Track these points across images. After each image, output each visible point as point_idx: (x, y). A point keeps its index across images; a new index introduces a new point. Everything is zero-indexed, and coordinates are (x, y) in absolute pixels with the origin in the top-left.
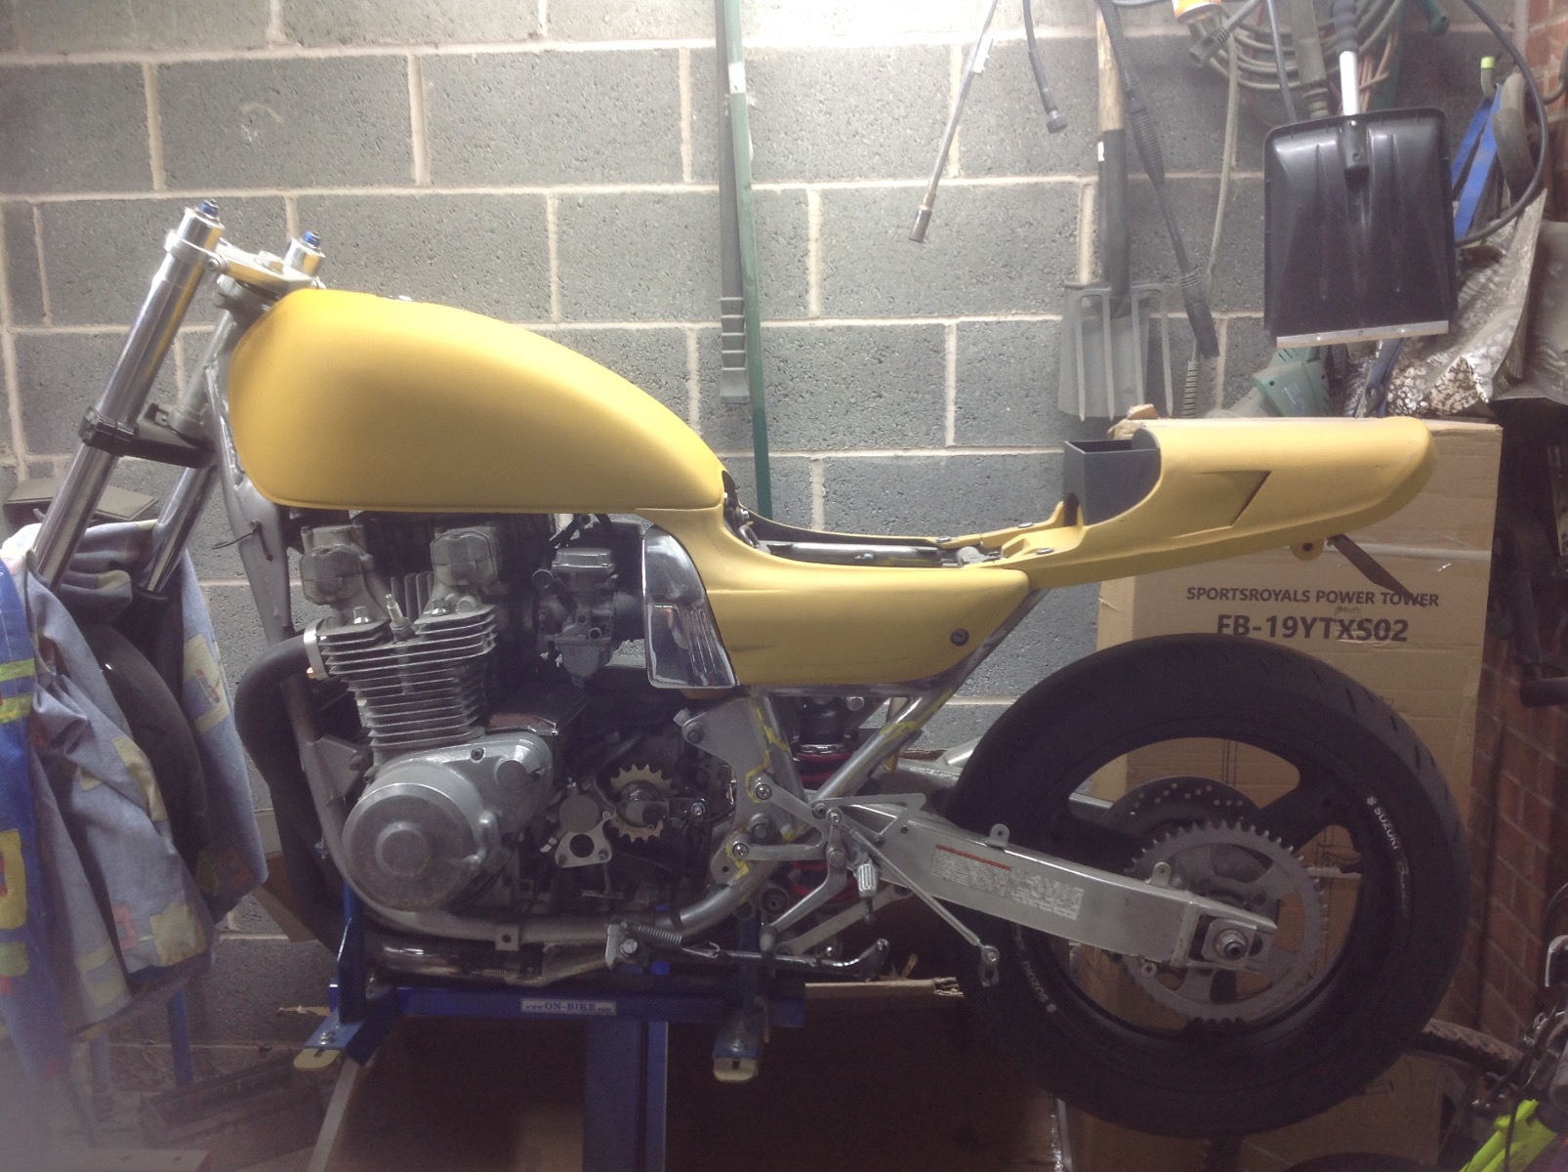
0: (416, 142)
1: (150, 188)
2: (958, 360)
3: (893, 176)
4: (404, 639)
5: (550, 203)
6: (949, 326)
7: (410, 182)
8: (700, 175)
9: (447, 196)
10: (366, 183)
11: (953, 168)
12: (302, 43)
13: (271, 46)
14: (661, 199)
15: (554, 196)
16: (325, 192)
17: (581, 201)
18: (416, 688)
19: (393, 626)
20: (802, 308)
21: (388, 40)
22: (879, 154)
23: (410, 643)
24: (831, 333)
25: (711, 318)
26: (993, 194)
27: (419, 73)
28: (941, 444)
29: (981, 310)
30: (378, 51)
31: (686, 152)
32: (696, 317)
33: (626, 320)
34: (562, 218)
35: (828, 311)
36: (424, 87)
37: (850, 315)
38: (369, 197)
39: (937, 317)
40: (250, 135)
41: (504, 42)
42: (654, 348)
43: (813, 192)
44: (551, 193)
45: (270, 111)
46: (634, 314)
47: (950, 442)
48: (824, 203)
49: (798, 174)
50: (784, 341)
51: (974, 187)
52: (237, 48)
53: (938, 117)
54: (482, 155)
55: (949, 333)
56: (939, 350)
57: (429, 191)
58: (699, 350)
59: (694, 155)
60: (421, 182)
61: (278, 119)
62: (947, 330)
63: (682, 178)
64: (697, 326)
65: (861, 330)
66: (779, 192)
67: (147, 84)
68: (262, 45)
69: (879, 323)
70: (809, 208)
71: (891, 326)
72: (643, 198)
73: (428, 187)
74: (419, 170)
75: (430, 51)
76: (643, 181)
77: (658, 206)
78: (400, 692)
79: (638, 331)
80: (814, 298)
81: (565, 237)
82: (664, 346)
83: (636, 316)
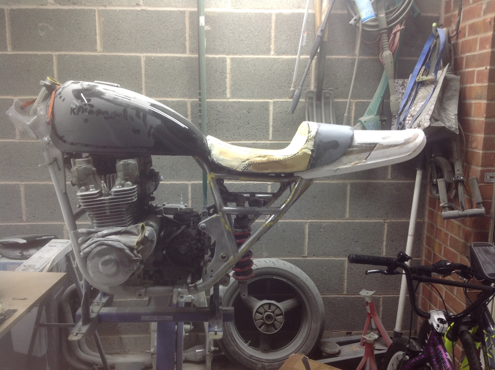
0: (98, 38)
1: (6, 50)
2: (273, 113)
3: (254, 54)
4: (107, 196)
5: (142, 59)
6: (271, 102)
7: (95, 50)
8: (192, 52)
9: (108, 55)
10: (81, 50)
11: (272, 53)
12: (60, 4)
13: (49, 5)
14: (179, 59)
15: (144, 57)
16: (67, 53)
17: (153, 58)
18: (111, 212)
19: (103, 192)
20: (224, 95)
21: (89, 4)
22: (249, 47)
23: (109, 197)
24: (233, 103)
25: (195, 97)
26: (284, 61)
27: (99, 15)
28: (267, 139)
29: (280, 97)
30: (86, 8)
31: (187, 44)
32: (190, 97)
33: (167, 97)
34: (146, 63)
35: (232, 97)
36: (101, 20)
37: (240, 98)
38: (82, 55)
39: (267, 99)
40: (42, 34)
41: (128, 6)
43: (228, 58)
44: (143, 56)
45: (48, 26)
46: (170, 95)
47: (270, 138)
48: (232, 62)
49: (223, 53)
50: (219, 106)
51: (279, 58)
52: (37, 5)
53: (268, 36)
54: (120, 42)
55: (270, 104)
56: (267, 110)
57: (102, 54)
58: (191, 107)
59: (190, 45)
60: (99, 51)
61: (51, 29)
62: (270, 103)
63: (186, 52)
64: (191, 100)
65: (243, 103)
66: (217, 58)
67: (6, 15)
68: (47, 4)
69: (249, 100)
70: (227, 63)
71: (252, 102)
72: (174, 58)
73: (102, 52)
74: (99, 47)
75: (103, 8)
76: (174, 53)
77: (178, 61)
78: (106, 213)
79: (171, 101)
80: (228, 92)
81: (147, 70)
82: (180, 106)
83: (170, 96)
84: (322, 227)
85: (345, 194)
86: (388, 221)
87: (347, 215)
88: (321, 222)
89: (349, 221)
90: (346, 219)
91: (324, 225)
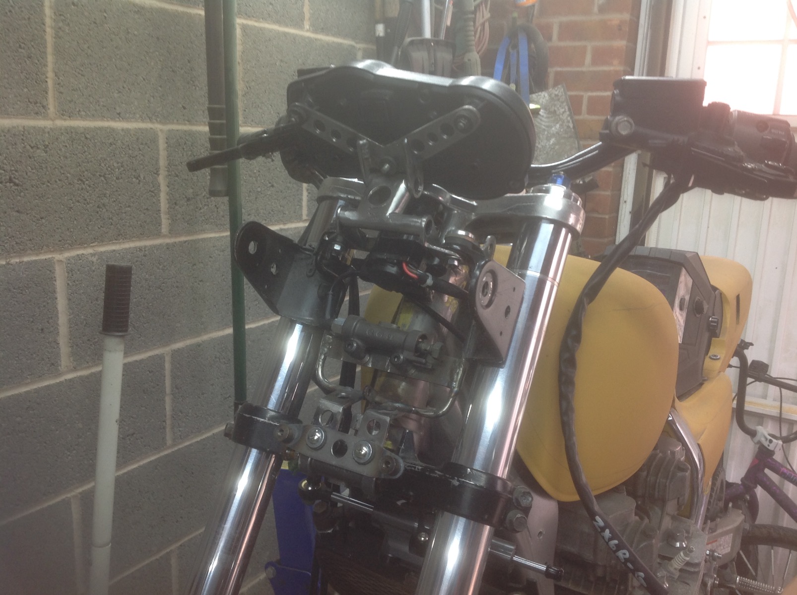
3: (278, 22)
11: (307, 25)
25: (175, 121)
28: (299, 218)
32: (165, 120)
33: (113, 119)
34: (59, 13)
35: (246, 121)
37: (256, 124)
42: (135, 146)
43: (238, 25)
46: (119, 114)
48: (245, 36)
51: (316, 39)
58: (167, 148)
64: (166, 128)
77: (136, 16)
79: (123, 130)
81: (61, 33)
82: (142, 144)
83: (120, 116)
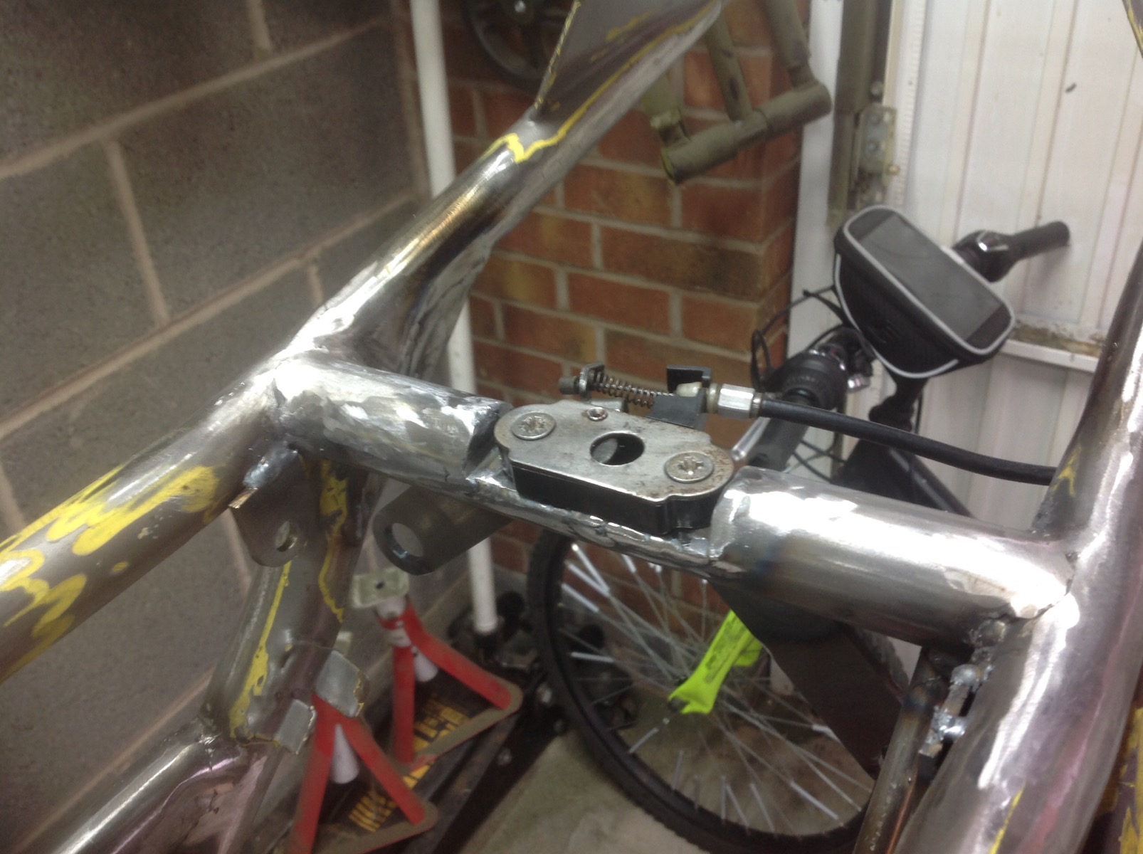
84: (71, 430)
85: (112, 207)
86: (315, 252)
87: (160, 309)
88: (55, 409)
89: (175, 331)
90: (162, 330)
91: (75, 414)
